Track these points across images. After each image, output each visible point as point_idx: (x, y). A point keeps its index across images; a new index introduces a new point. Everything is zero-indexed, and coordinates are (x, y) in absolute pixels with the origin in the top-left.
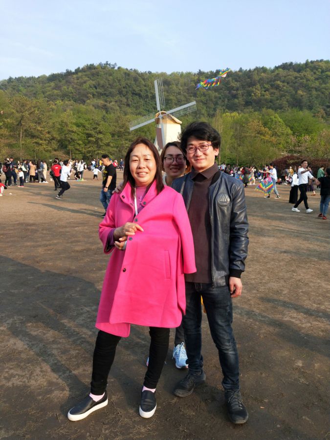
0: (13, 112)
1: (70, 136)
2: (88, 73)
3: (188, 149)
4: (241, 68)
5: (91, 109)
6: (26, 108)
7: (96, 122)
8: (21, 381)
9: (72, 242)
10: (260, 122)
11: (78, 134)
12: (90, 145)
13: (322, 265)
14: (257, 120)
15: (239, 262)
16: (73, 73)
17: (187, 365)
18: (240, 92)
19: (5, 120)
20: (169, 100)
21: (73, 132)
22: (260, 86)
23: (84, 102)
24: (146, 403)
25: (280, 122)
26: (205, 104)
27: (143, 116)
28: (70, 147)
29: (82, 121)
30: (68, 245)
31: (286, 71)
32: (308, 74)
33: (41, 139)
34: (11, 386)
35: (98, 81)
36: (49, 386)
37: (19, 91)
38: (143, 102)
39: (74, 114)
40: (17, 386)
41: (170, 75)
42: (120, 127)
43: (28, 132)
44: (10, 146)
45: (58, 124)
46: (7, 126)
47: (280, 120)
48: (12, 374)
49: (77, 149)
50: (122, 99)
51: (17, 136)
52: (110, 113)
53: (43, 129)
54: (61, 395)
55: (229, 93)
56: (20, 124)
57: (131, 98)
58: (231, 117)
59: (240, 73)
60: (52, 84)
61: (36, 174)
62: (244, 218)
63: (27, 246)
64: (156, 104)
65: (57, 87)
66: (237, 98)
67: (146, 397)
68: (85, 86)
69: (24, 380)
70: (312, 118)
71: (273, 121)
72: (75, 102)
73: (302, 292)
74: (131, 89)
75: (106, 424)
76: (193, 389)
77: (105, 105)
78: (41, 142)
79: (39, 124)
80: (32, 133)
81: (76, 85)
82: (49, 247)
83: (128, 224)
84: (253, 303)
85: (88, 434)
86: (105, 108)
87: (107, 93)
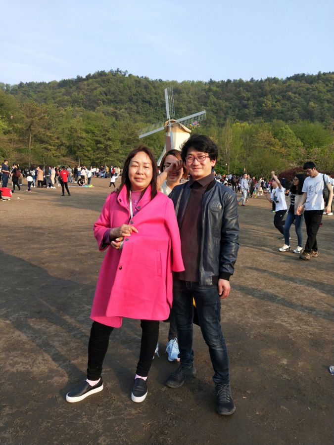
0: (23, 117)
1: (79, 142)
2: (99, 80)
3: (187, 158)
4: (252, 78)
5: (101, 116)
6: (36, 114)
7: (106, 128)
8: (24, 368)
9: (76, 246)
10: (270, 133)
11: (87, 141)
12: (99, 151)
13: (320, 274)
14: (267, 131)
15: (229, 266)
16: (84, 80)
17: (179, 359)
18: (250, 102)
19: (15, 125)
20: (179, 109)
21: (82, 138)
22: (271, 96)
23: (94, 109)
24: (137, 390)
25: (290, 133)
26: (215, 113)
27: (153, 124)
28: (79, 153)
29: (92, 128)
30: (73, 248)
31: (298, 82)
32: (321, 86)
33: (50, 145)
34: (15, 371)
35: (109, 88)
36: (49, 373)
37: (29, 96)
38: (153, 110)
39: (83, 121)
40: (20, 372)
41: (181, 84)
42: (130, 135)
43: (37, 137)
44: (19, 150)
45: (67, 130)
46: (17, 131)
47: (291, 131)
48: (16, 361)
49: (85, 156)
50: (132, 107)
51: (26, 141)
52: (120, 121)
53: (52, 134)
54: (61, 380)
55: (240, 103)
56: (29, 129)
57: (141, 105)
58: (242, 127)
59: (252, 84)
60: (63, 90)
61: (44, 179)
62: (235, 224)
63: (34, 248)
64: (166, 112)
65: (68, 93)
66: (248, 108)
67: (138, 384)
68: (95, 93)
69: (27, 366)
70: (323, 131)
71: (283, 131)
72: (85, 108)
73: (296, 299)
74: (141, 97)
75: (100, 406)
76: (183, 382)
77: (115, 112)
78: (50, 147)
79: (49, 129)
80: (41, 139)
81: (87, 91)
82: (55, 250)
83: (125, 226)
84: (247, 307)
85: (84, 413)
86: (114, 114)
87: (117, 100)
